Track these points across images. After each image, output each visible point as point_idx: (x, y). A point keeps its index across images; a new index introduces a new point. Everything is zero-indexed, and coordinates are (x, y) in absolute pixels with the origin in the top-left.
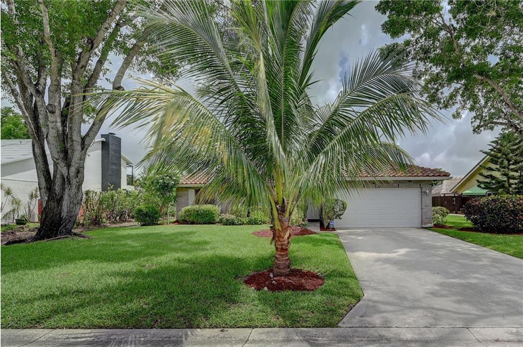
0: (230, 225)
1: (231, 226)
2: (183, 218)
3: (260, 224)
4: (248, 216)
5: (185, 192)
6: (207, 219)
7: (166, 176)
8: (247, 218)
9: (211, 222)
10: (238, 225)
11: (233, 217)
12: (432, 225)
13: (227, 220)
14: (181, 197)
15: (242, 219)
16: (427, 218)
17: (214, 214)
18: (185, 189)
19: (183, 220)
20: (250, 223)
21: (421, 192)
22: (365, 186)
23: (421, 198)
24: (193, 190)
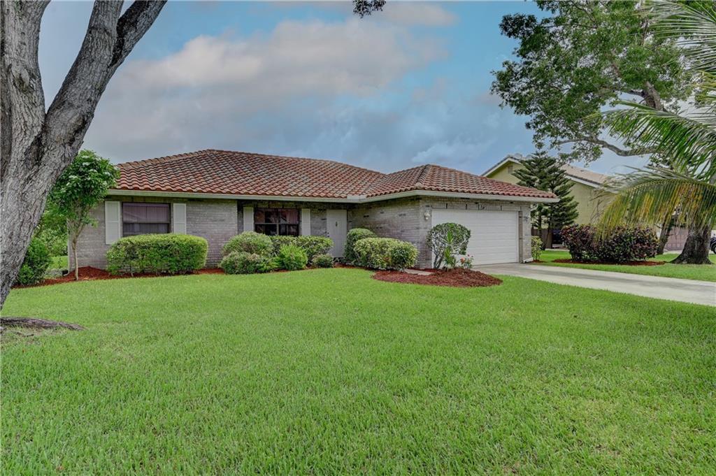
12: (532, 259)
16: (528, 250)
21: (520, 217)
22: (468, 207)
23: (519, 225)
24: (119, 202)
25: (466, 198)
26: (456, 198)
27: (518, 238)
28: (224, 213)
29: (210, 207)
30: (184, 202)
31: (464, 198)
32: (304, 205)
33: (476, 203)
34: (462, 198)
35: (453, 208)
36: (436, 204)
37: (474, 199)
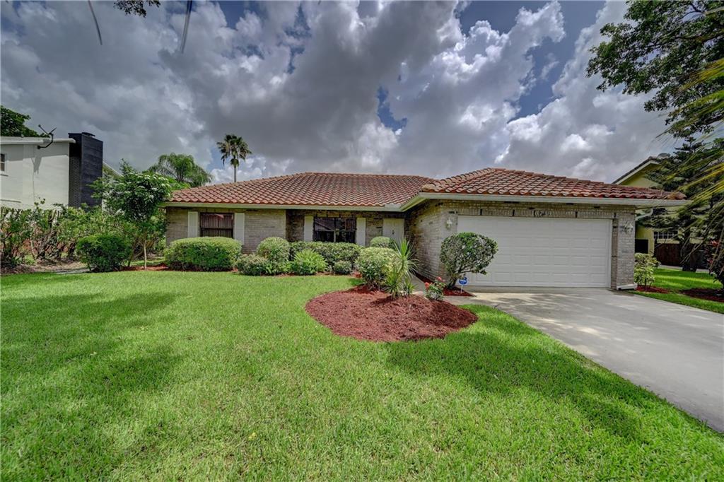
0: (256, 275)
1: (259, 277)
2: (172, 259)
3: (314, 274)
4: (290, 259)
5: (182, 216)
6: (215, 262)
7: (139, 185)
8: (288, 262)
9: (223, 267)
10: (272, 274)
11: (263, 260)
12: (633, 285)
13: (252, 266)
14: (173, 223)
15: (279, 264)
16: (626, 273)
17: (228, 254)
18: (182, 211)
19: (172, 263)
20: (295, 271)
21: (614, 227)
22: (516, 213)
23: (613, 238)
24: (197, 213)
25: (514, 202)
26: (496, 202)
27: (610, 256)
28: (275, 221)
29: (263, 216)
30: (242, 212)
31: (510, 202)
32: (360, 215)
33: (531, 208)
34: (506, 202)
35: (492, 214)
36: (463, 210)
37: (527, 203)
